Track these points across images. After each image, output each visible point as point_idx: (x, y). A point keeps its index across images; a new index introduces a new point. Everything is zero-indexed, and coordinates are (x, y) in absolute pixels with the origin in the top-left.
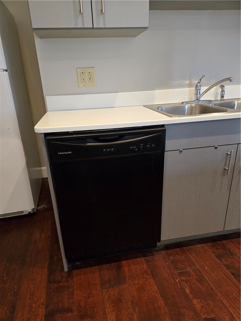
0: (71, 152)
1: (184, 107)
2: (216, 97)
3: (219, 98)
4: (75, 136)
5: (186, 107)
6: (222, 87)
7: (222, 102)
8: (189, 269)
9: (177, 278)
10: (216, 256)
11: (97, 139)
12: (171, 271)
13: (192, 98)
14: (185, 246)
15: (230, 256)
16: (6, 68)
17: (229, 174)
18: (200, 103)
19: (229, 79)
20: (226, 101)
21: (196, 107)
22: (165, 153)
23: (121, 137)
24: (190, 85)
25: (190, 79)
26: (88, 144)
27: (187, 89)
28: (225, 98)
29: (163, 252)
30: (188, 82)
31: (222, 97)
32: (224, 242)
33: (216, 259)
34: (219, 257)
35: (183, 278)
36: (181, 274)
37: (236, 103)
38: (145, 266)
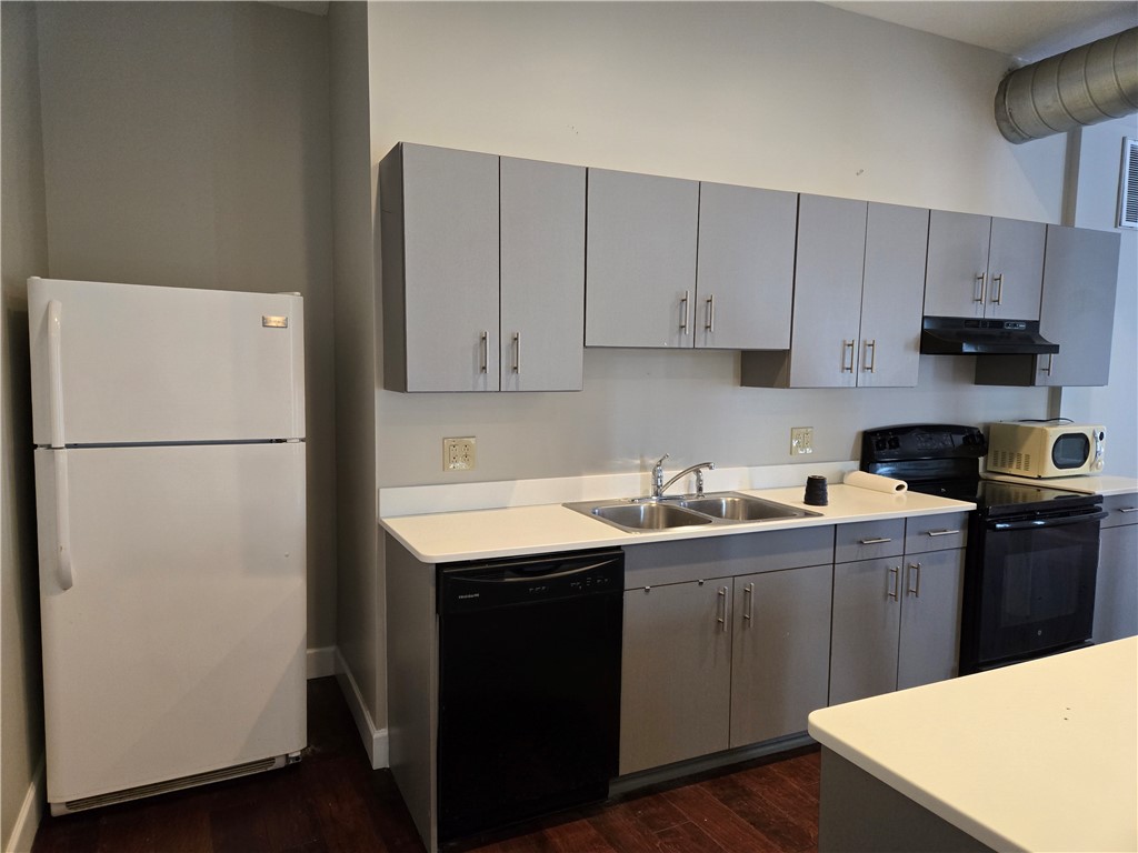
0: (477, 595)
1: (638, 509)
2: (689, 488)
3: (695, 492)
4: (487, 566)
5: (642, 508)
6: (698, 472)
7: (700, 499)
8: (675, 826)
9: (656, 842)
10: (721, 800)
11: (519, 571)
12: (643, 833)
13: (647, 491)
14: (661, 791)
15: (746, 798)
16: (304, 436)
17: (725, 630)
18: (665, 503)
19: (707, 465)
20: (707, 498)
21: (658, 508)
22: (625, 593)
23: (556, 566)
24: (643, 468)
25: (642, 456)
26: (507, 580)
27: (638, 475)
28: (704, 491)
29: (622, 807)
30: (638, 462)
31: (700, 489)
32: (733, 776)
33: (720, 804)
34: (725, 800)
35: (668, 840)
36: (661, 835)
37: (724, 502)
38: (593, 832)
